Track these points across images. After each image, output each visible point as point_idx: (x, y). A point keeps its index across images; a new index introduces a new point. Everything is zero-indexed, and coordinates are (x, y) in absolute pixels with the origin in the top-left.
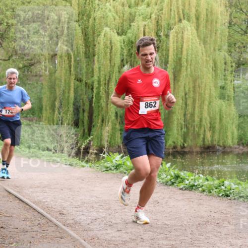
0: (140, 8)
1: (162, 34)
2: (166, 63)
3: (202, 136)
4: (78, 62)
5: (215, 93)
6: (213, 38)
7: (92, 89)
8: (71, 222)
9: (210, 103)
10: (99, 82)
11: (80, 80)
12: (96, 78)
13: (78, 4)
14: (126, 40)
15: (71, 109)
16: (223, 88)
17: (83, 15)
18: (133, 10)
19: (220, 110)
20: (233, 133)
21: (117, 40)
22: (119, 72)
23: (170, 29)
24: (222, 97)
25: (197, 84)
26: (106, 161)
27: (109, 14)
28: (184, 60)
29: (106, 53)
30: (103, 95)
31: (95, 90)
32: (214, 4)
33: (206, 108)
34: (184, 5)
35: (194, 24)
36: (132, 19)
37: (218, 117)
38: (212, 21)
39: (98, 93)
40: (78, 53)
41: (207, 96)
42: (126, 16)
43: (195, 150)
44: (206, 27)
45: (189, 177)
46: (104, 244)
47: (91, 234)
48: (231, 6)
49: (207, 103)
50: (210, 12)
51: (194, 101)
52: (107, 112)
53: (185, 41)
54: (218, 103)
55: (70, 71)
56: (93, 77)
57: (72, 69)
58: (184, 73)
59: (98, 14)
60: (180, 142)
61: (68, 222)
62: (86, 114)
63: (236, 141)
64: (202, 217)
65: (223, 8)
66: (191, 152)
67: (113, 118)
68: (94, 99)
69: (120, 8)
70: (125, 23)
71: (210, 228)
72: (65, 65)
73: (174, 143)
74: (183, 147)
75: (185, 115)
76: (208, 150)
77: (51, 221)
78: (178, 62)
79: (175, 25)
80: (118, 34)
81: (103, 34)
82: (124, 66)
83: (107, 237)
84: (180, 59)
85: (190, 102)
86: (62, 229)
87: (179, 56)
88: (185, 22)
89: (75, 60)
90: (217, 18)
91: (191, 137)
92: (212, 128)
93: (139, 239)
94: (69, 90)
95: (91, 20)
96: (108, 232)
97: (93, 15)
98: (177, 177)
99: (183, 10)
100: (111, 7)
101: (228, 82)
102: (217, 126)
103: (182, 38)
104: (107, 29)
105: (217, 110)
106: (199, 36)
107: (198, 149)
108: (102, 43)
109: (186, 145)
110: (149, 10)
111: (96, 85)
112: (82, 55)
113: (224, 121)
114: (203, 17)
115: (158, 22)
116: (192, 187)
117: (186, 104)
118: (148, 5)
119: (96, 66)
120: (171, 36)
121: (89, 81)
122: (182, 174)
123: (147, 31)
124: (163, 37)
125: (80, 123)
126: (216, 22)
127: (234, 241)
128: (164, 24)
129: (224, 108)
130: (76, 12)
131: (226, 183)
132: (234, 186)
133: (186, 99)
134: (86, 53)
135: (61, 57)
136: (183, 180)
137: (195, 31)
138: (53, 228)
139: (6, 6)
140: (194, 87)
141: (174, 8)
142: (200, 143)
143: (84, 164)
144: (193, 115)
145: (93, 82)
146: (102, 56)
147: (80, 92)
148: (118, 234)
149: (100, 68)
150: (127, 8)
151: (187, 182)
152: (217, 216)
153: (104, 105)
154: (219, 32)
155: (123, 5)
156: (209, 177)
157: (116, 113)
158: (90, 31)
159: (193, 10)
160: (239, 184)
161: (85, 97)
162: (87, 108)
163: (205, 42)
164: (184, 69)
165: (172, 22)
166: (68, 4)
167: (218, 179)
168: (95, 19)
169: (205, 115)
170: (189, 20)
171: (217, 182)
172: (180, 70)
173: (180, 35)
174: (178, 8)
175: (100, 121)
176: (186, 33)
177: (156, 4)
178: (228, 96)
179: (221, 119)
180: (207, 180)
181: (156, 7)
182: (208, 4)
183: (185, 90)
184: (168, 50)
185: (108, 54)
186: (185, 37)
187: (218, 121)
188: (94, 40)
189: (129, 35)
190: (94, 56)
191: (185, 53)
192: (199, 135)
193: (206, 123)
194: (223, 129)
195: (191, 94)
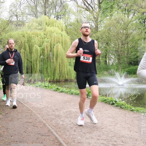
0: (45, 39)
1: (52, 47)
2: (54, 55)
3: (65, 77)
4: (27, 55)
5: (68, 64)
6: (67, 48)
7: (32, 63)
8: (26, 102)
9: (67, 67)
10: (34, 60)
11: (28, 60)
12: (33, 59)
13: (27, 38)
14: (42, 48)
15: (26, 68)
16: (70, 63)
17: (29, 41)
18: (43, 40)
19: (70, 69)
20: (73, 76)
21: (39, 48)
22: (40, 58)
23: (54, 45)
24: (70, 65)
25: (63, 61)
26: (36, 84)
27: (37, 41)
28: (59, 55)
29: (36, 52)
30: (35, 64)
31: (33, 63)
32: (67, 39)
33: (66, 68)
34: (58, 39)
35: (61, 44)
36: (43, 42)
37: (69, 71)
38: (66, 43)
39: (34, 64)
40: (27, 52)
41: (66, 65)
42: (41, 41)
43: (63, 81)
44: (65, 45)
45: (61, 89)
46: (36, 109)
47: (32, 106)
48: (71, 39)
49: (66, 67)
50: (65, 41)
51: (62, 66)
52: (37, 69)
53: (59, 49)
54: (69, 67)
55: (25, 57)
56: (32, 59)
57: (26, 57)
58: (59, 58)
59: (33, 41)
60: (58, 78)
61: (25, 102)
62: (30, 70)
63: (74, 78)
64: (65, 100)
65: (69, 40)
66: (62, 81)
67: (39, 71)
68: (33, 66)
69: (39, 39)
70: (41, 44)
71: (67, 103)
72: (24, 56)
73: (57, 78)
74: (59, 80)
75: (60, 70)
76: (66, 81)
77: (20, 102)
78: (57, 55)
79: (56, 44)
80: (39, 47)
81: (34, 47)
82: (41, 56)
83: (37, 107)
84: (57, 54)
85: (61, 67)
86: (23, 104)
87: (57, 53)
88: (58, 44)
89: (26, 54)
90: (68, 43)
91: (61, 77)
92: (68, 74)
93: (47, 107)
94: (25, 63)
95: (31, 43)
96: (38, 105)
97: (31, 41)
98: (58, 89)
99: (58, 40)
100: (37, 39)
101: (72, 61)
102: (69, 74)
103: (58, 48)
104: (36, 45)
105: (69, 69)
106: (63, 48)
107: (64, 80)
108: (34, 49)
109: (60, 79)
110: (48, 40)
111: (33, 61)
112: (28, 53)
113: (71, 72)
114: (64, 42)
115: (51, 43)
116: (62, 92)
117: (60, 67)
118: (48, 39)
119: (33, 56)
120: (55, 48)
121: (31, 60)
122: (59, 88)
123: (47, 46)
124: (52, 48)
125: (28, 72)
126: (67, 44)
127: (74, 107)
128: (52, 44)
129: (70, 68)
130: (26, 40)
131: (72, 90)
132: (74, 91)
133: (60, 66)
134: (29, 52)
135: (22, 53)
136: (59, 90)
137: (61, 46)
138: (21, 104)
139: (6, 38)
140: (62, 62)
141: (55, 39)
142: (64, 78)
143: (30, 85)
144: (62, 70)
145: (32, 61)
146: (34, 53)
147: (28, 64)
148: (40, 106)
149: (34, 56)
150: (41, 39)
151: (60, 90)
152: (69, 100)
153: (35, 67)
154: (68, 46)
155: (40, 38)
156: (67, 89)
157: (39, 70)
158: (31, 46)
159: (61, 40)
160: (75, 91)
161: (30, 65)
162: (30, 68)
163: (64, 49)
164: (59, 57)
165: (55, 43)
166: (24, 38)
167: (70, 89)
168: (32, 42)
169: (66, 70)
170: (60, 43)
171: (69, 90)
172: (58, 57)
173: (57, 47)
174: (56, 39)
175: (34, 72)
176: (59, 47)
177: (50, 38)
178: (72, 65)
179: (70, 71)
180: (66, 89)
181: (50, 39)
182: (65, 38)
183: (59, 63)
184: (54, 52)
185: (36, 53)
186: (59, 48)
187: (69, 72)
188: (32, 48)
189: (42, 47)
190: (32, 53)
191: (59, 52)
192: (64, 76)
193: (66, 73)
194: (71, 74)
195: (61, 64)
